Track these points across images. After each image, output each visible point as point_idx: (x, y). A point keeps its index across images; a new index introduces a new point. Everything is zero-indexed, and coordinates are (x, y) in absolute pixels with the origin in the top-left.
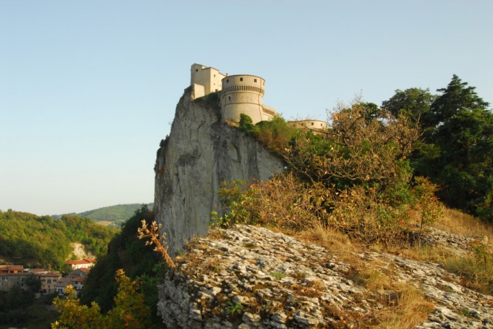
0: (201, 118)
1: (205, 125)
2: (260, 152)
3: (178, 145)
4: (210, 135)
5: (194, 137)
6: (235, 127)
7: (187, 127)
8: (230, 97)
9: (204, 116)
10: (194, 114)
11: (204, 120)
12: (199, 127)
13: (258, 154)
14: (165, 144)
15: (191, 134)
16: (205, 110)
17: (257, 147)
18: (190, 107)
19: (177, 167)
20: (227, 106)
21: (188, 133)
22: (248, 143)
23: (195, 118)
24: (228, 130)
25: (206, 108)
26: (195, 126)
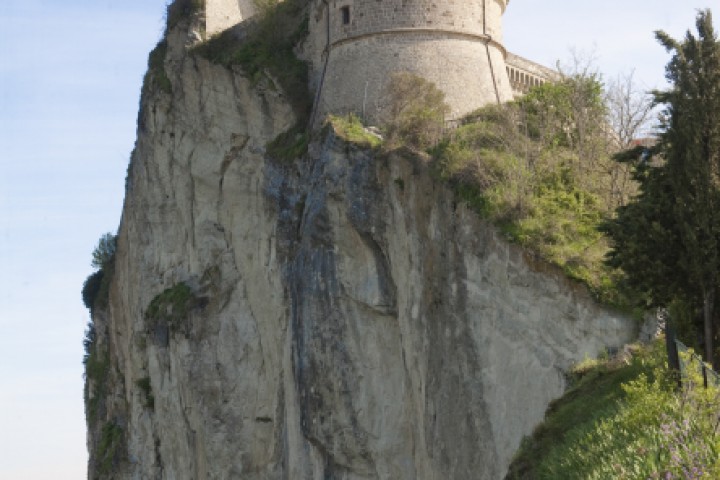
0: (232, 124)
1: (246, 153)
2: (482, 256)
3: (147, 252)
4: (264, 193)
5: (206, 213)
6: (365, 147)
7: (177, 171)
8: (346, 10)
9: (240, 110)
10: (202, 109)
11: (239, 130)
12: (225, 164)
13: (472, 267)
14: (110, 254)
15: (192, 199)
16: (243, 83)
17: (467, 230)
18: (189, 80)
19: (143, 347)
20: (334, 53)
21: (181, 197)
22: (425, 214)
23: (207, 125)
24: (336, 161)
25: (250, 74)
26: (208, 161)
